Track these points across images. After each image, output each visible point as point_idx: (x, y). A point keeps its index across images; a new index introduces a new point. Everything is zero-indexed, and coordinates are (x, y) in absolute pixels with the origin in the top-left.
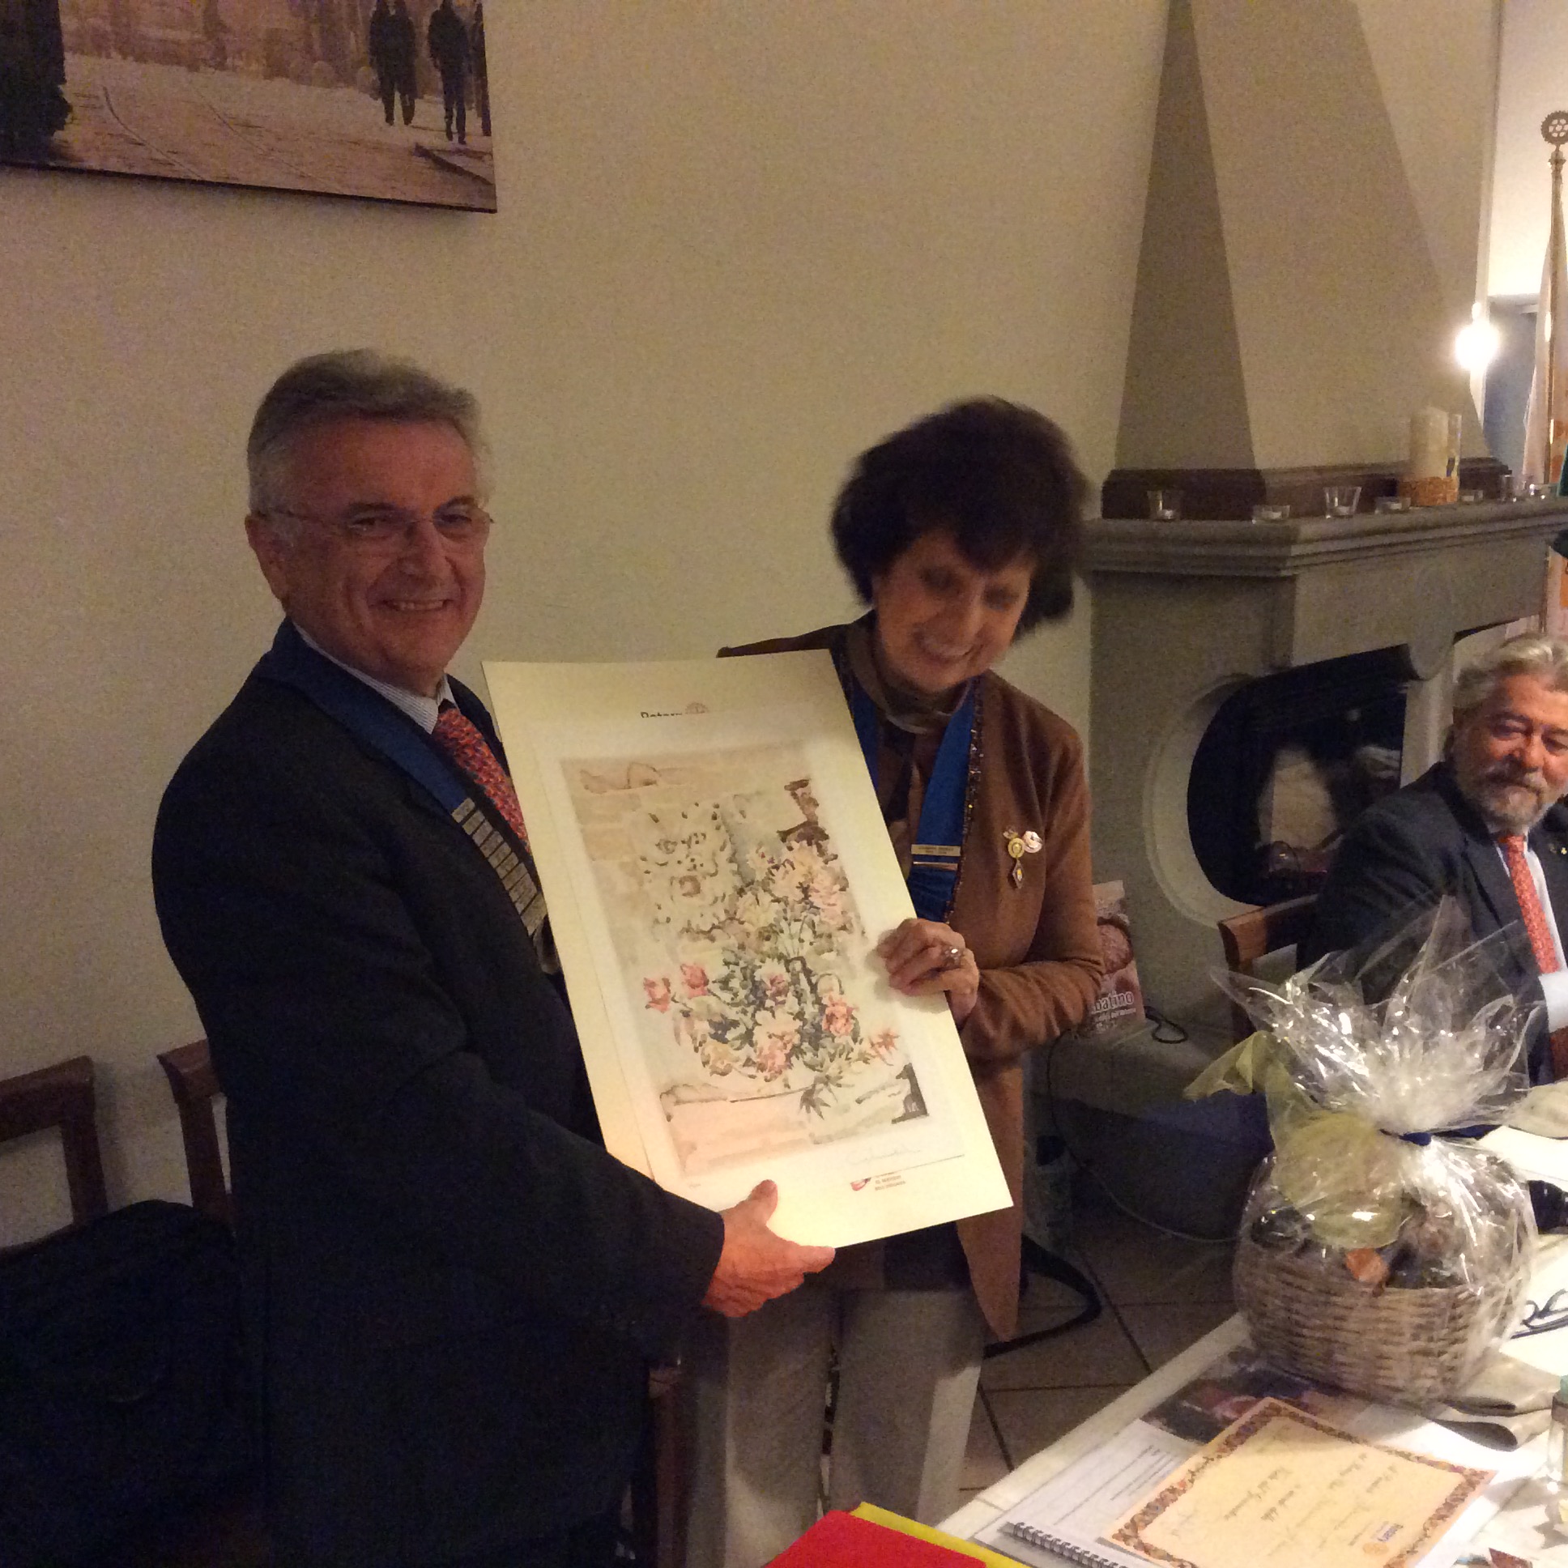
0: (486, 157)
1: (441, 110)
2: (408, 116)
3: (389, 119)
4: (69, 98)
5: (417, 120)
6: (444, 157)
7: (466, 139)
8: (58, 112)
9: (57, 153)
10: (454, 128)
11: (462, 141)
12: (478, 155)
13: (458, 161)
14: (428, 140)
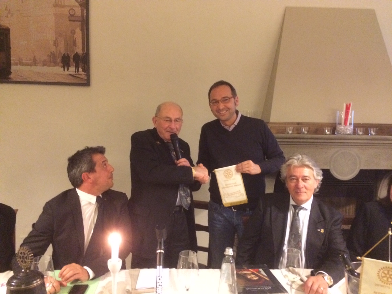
1: (74, 68)
2: (68, 70)
3: (64, 70)
4: (11, 71)
5: (69, 70)
6: (74, 75)
7: (79, 72)
8: (10, 73)
9: (9, 78)
10: (77, 71)
11: (78, 73)
13: (77, 76)
14: (71, 73)
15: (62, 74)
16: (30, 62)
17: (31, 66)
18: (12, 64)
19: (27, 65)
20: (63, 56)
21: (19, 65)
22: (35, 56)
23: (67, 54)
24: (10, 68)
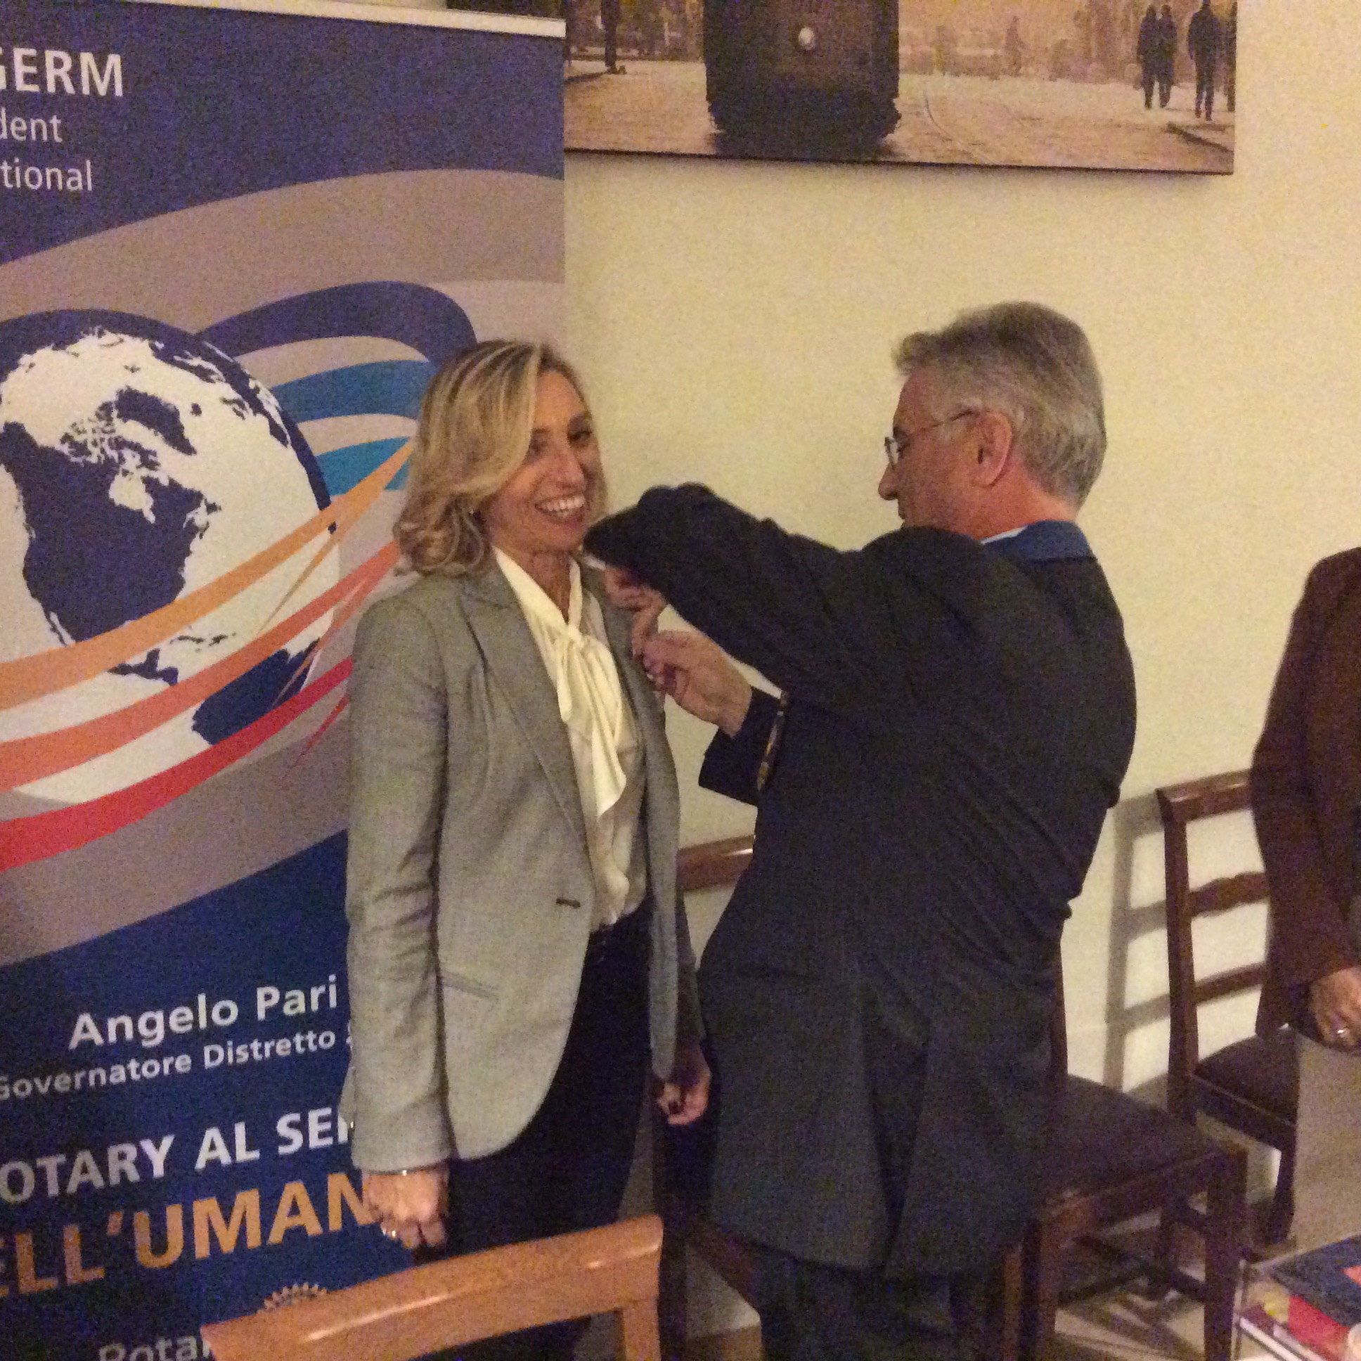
0: (1229, 130)
1: (1193, 93)
2: (1165, 99)
3: (1148, 104)
4: (900, 108)
5: (1172, 103)
6: (1190, 131)
7: (1213, 116)
8: (890, 119)
9: (888, 151)
10: (1202, 107)
12: (1221, 129)
13: (1201, 134)
14: (1179, 119)
15: (1135, 128)
16: (989, 52)
17: (993, 76)
18: (903, 64)
19: (975, 68)
20: (1146, 20)
21: (935, 71)
22: (1016, 19)
23: (1167, 9)
24: (893, 91)
